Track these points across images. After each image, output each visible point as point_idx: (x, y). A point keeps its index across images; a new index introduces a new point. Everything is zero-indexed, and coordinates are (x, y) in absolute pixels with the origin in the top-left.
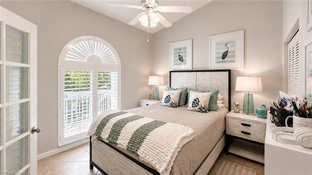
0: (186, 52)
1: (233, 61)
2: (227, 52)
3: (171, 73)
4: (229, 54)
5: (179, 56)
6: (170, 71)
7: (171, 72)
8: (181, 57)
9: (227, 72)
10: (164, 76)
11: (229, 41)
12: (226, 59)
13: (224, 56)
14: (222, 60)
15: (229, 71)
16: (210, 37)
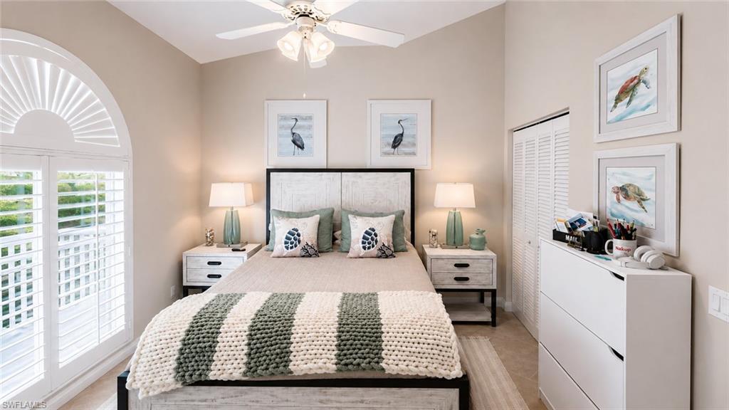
0: (310, 127)
1: (414, 154)
2: (402, 135)
3: (271, 173)
4: (405, 140)
5: (294, 134)
6: (267, 169)
7: (269, 171)
8: (297, 138)
9: (409, 174)
10: (255, 183)
11: (404, 116)
12: (400, 148)
13: (397, 141)
14: (393, 149)
15: (412, 171)
16: (369, 102)
